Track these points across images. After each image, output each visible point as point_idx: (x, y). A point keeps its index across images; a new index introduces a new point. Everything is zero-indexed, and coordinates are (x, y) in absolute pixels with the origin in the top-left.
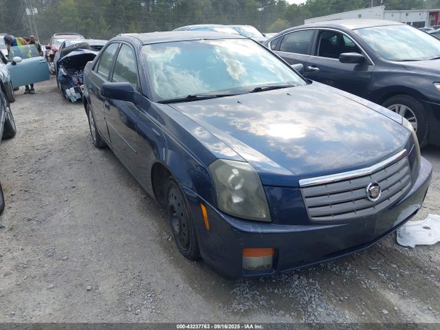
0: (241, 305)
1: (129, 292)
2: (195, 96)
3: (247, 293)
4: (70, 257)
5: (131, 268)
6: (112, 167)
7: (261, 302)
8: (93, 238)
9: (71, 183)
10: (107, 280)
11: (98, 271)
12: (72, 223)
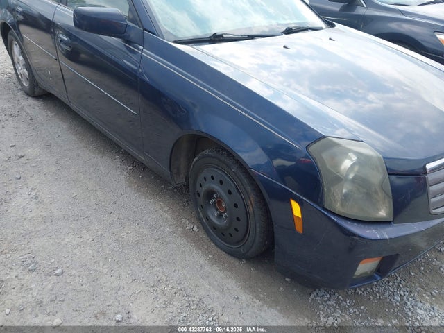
0: (331, 318)
1: (181, 318)
2: (221, 36)
3: (328, 300)
4: (64, 269)
5: (164, 278)
6: (65, 126)
7: (351, 310)
8: (87, 236)
9: (13, 149)
10: (138, 301)
11: (118, 288)
12: (44, 214)
